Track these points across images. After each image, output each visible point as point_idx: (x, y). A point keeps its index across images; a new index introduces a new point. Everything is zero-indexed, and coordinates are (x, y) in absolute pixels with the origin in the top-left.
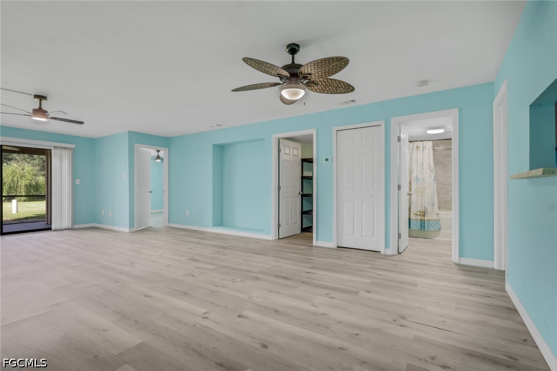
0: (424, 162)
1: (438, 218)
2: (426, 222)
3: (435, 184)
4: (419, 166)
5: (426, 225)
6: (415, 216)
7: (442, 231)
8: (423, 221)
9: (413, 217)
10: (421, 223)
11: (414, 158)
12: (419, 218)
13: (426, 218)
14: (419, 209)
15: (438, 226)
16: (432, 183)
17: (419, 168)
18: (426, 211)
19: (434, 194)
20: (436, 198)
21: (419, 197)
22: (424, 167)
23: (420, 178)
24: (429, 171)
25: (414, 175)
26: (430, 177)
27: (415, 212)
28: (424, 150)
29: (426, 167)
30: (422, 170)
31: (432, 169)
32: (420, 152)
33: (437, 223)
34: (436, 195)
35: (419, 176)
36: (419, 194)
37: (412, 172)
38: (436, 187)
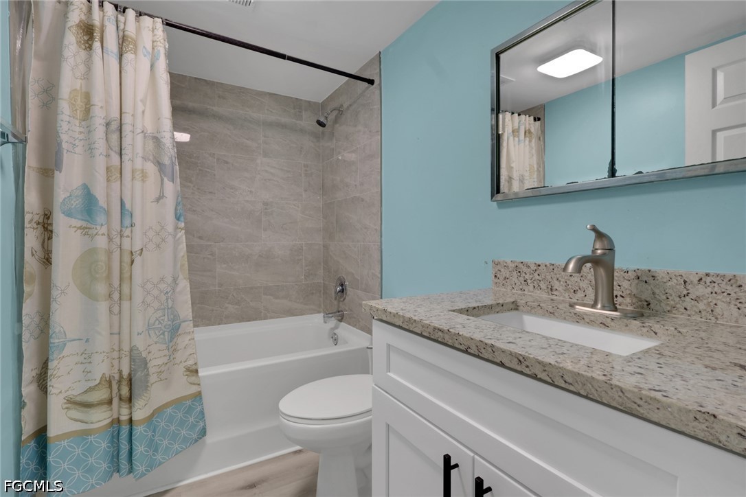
0: (127, 119)
1: (194, 389)
2: (139, 430)
3: (181, 234)
4: (100, 132)
5: (139, 449)
6: (75, 413)
7: (210, 439)
8: (125, 429)
9: (60, 423)
10: (115, 438)
11: (69, 82)
12: (100, 418)
13: (140, 412)
14: (101, 368)
15: (193, 426)
16: (170, 228)
17: (100, 146)
18: (139, 375)
19: (175, 280)
20: (187, 297)
21: (103, 307)
22: (127, 141)
23: (102, 202)
24: (151, 168)
25: (68, 181)
26: (160, 198)
27: (76, 391)
28: (129, 57)
29: (136, 145)
30: (115, 159)
31: (166, 161)
32: (104, 62)
33: (189, 411)
34: (184, 285)
35: (99, 192)
36: (101, 288)
37: (58, 165)
38: (183, 246)
